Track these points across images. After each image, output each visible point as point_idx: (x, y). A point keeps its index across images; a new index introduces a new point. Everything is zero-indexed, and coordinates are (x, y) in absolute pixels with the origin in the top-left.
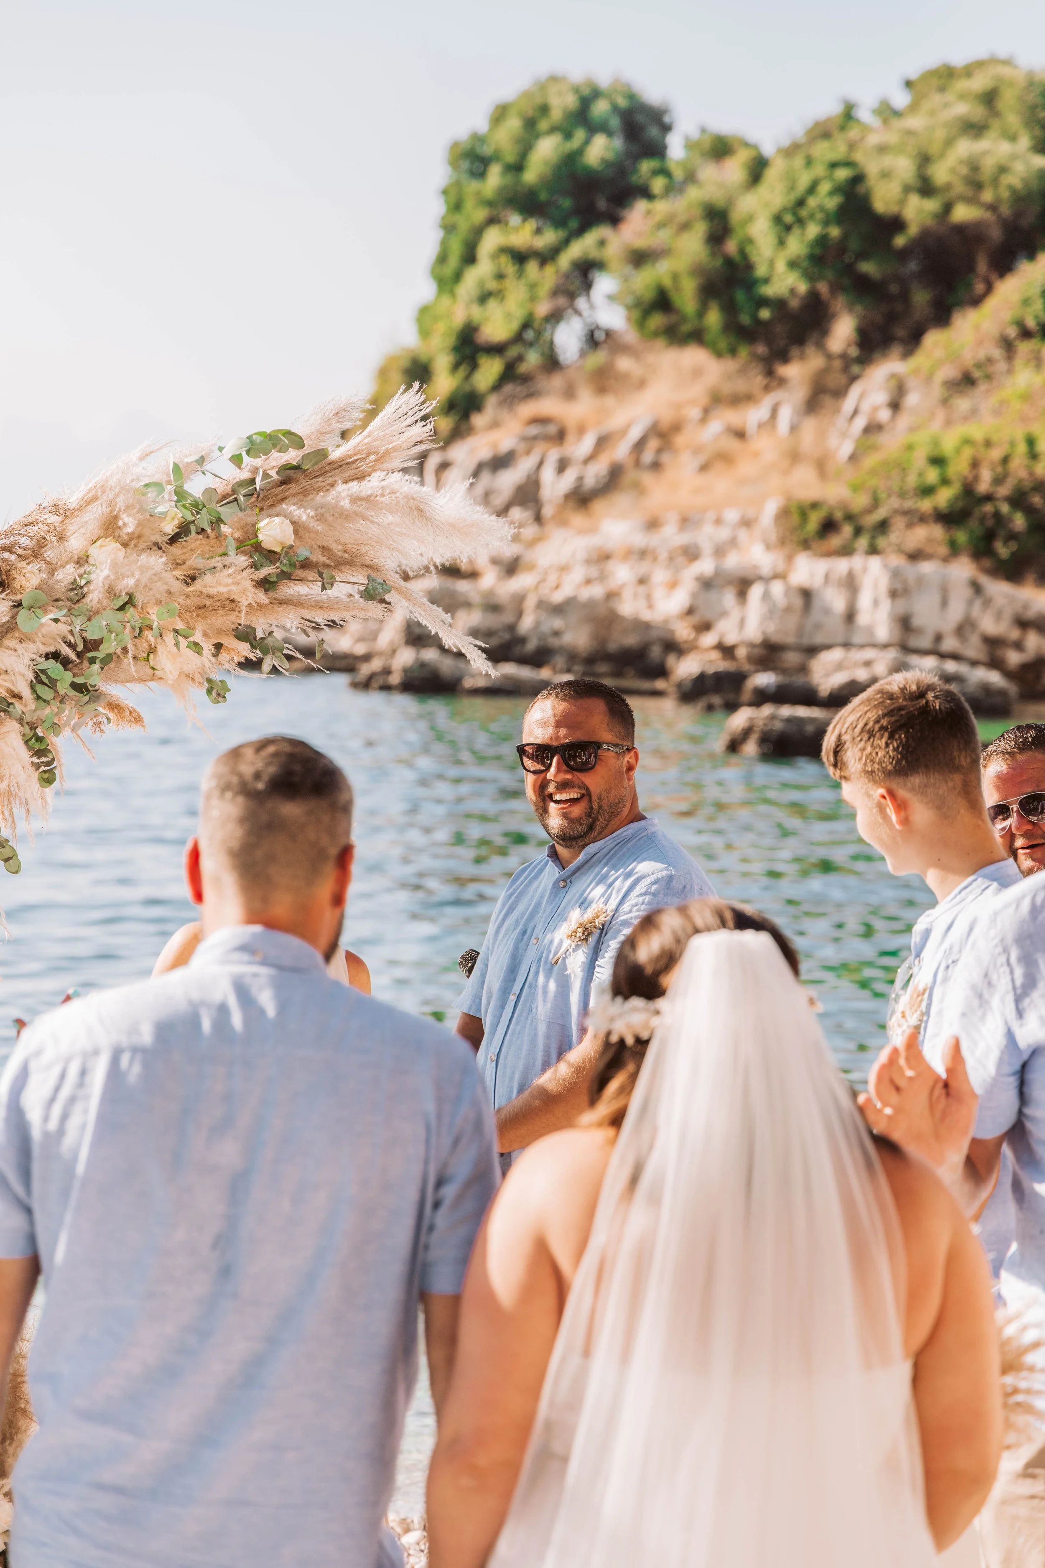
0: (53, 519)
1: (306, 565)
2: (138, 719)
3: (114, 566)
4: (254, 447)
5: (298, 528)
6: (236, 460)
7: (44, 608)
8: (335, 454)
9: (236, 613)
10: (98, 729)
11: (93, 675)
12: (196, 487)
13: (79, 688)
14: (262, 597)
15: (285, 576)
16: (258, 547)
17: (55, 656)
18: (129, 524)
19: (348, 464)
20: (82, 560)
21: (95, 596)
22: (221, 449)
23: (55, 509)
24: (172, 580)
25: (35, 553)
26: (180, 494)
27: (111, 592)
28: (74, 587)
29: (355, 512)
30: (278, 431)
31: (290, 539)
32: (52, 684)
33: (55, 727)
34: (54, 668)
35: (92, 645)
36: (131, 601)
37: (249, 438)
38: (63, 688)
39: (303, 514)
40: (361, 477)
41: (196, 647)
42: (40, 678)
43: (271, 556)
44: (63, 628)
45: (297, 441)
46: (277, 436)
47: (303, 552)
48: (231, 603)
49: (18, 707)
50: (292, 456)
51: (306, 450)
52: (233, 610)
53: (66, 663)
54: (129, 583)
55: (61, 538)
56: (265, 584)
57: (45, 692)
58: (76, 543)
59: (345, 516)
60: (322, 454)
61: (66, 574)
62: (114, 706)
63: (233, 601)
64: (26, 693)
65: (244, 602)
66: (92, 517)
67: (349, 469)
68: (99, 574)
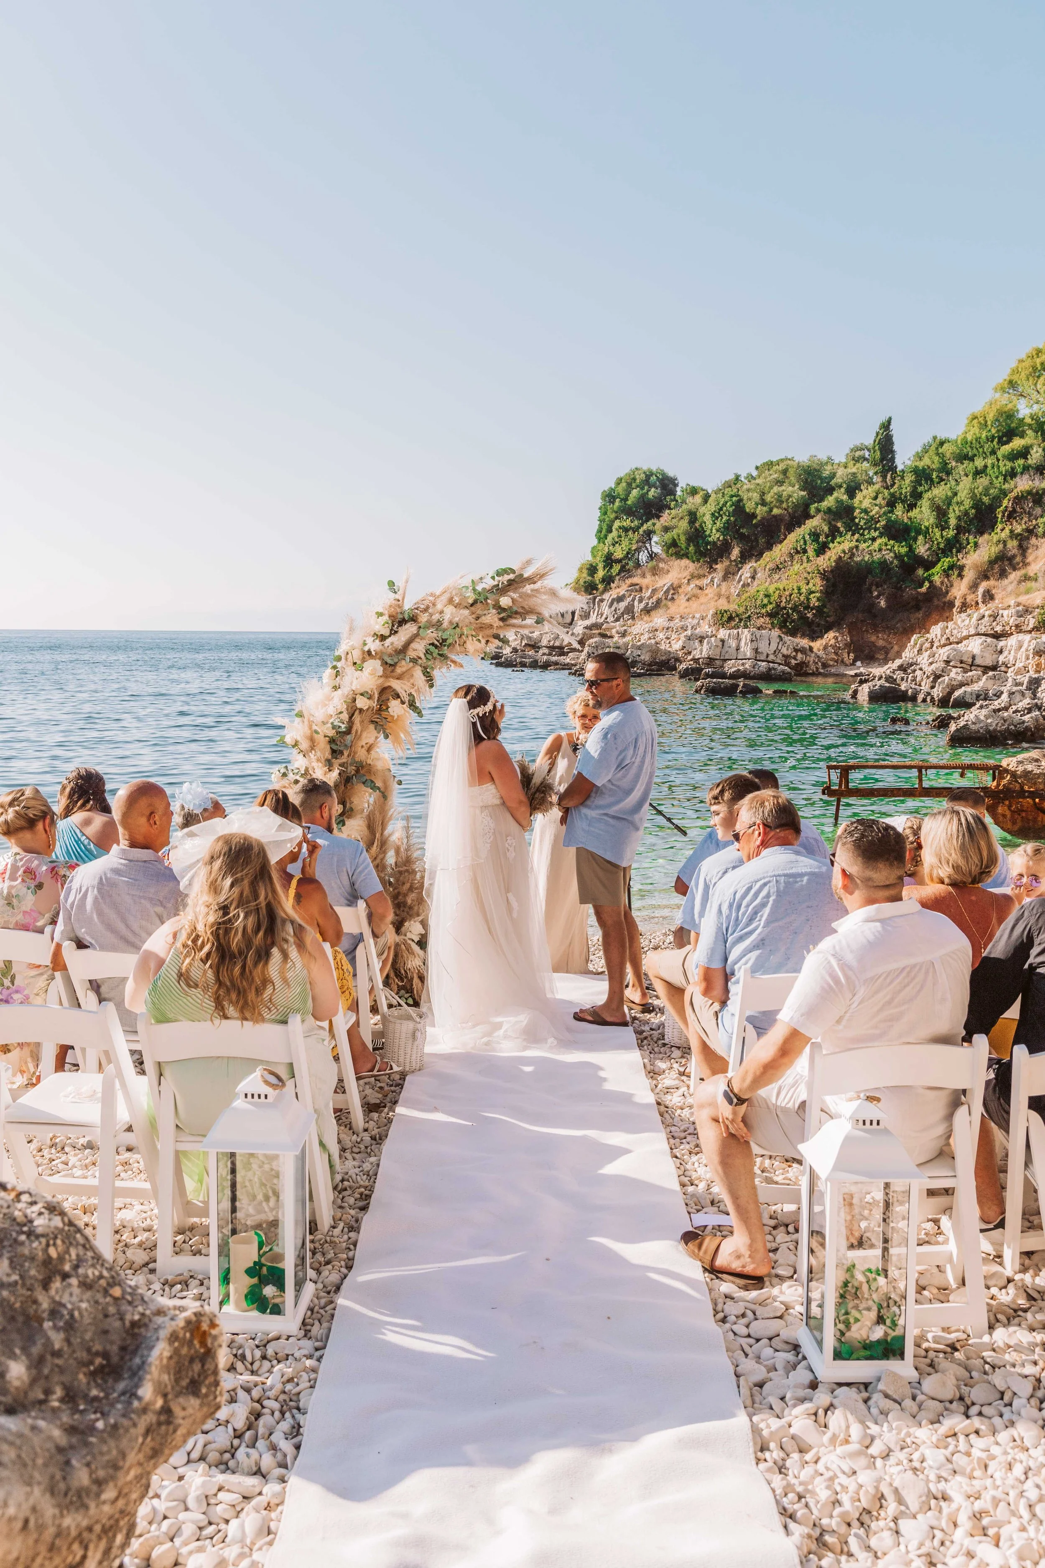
0: (431, 598)
1: (516, 613)
2: (462, 666)
3: (452, 614)
4: (499, 573)
5: (513, 600)
7: (428, 628)
8: (526, 575)
9: (493, 629)
10: (448, 669)
11: (445, 651)
12: (479, 588)
13: (441, 655)
14: (501, 624)
15: (510, 617)
16: (500, 607)
17: (433, 644)
18: (457, 600)
20: (441, 612)
21: (445, 624)
22: (488, 575)
23: (432, 595)
24: (471, 619)
25: (426, 610)
26: (474, 590)
27: (451, 622)
28: (439, 621)
29: (533, 595)
30: (507, 568)
31: (511, 604)
32: (431, 654)
33: (432, 668)
34: (432, 648)
35: (444, 640)
36: (457, 626)
37: (497, 570)
38: (435, 655)
39: (515, 596)
40: (535, 583)
41: (479, 641)
42: (427, 652)
43: (504, 610)
44: (435, 635)
45: (513, 571)
46: (507, 570)
47: (515, 608)
48: (491, 627)
49: (420, 661)
50: (512, 576)
51: (516, 574)
53: (436, 647)
54: (457, 619)
55: (434, 605)
56: (502, 619)
57: (429, 657)
58: (439, 606)
59: (529, 596)
60: (521, 575)
61: (436, 617)
62: (454, 662)
63: (491, 625)
64: (423, 656)
65: (495, 625)
66: (445, 598)
67: (531, 580)
68: (447, 617)
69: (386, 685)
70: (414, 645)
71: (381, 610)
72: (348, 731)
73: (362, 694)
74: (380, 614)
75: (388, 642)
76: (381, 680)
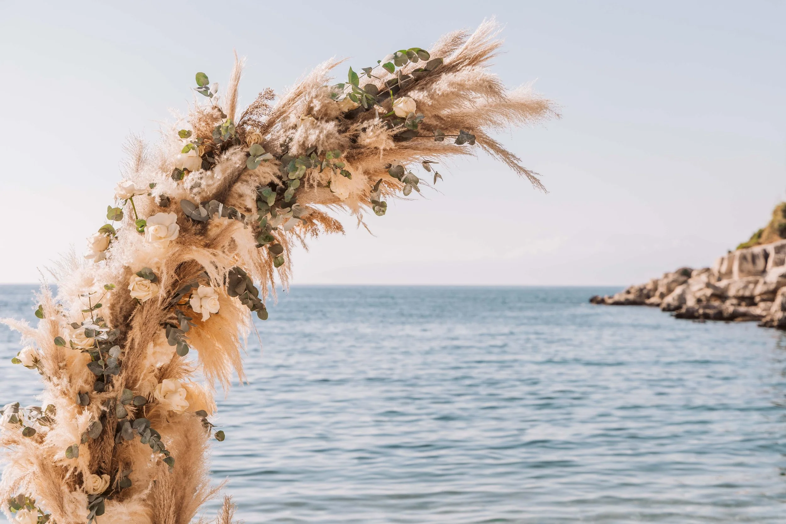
1: (428, 128)
2: (339, 227)
3: (307, 132)
4: (399, 59)
5: (419, 104)
6: (389, 67)
7: (264, 157)
8: (447, 61)
9: (377, 156)
10: (315, 233)
11: (293, 196)
12: (363, 86)
13: (286, 204)
14: (392, 144)
15: (407, 132)
16: (394, 117)
17: (271, 185)
18: (317, 106)
19: (454, 66)
20: (290, 130)
21: (295, 149)
22: (379, 62)
24: (341, 137)
26: (353, 89)
27: (303, 145)
28: (284, 145)
29: (453, 93)
30: (414, 49)
31: (413, 111)
32: (268, 202)
34: (268, 192)
36: (313, 151)
37: (395, 54)
38: (271, 202)
39: (422, 96)
40: (459, 72)
41: (346, 173)
42: (260, 198)
43: (400, 122)
44: (274, 169)
45: (423, 54)
46: (412, 52)
47: (421, 119)
48: (375, 151)
50: (421, 64)
51: (431, 59)
52: (376, 154)
54: (312, 138)
56: (397, 138)
58: (288, 120)
59: (446, 95)
60: (439, 61)
61: (280, 138)
62: (324, 219)
63: (376, 148)
64: (253, 207)
65: (382, 148)
66: (300, 105)
67: (452, 68)
68: (298, 136)
69: (187, 257)
70: (240, 187)
71: (188, 127)
72: (120, 341)
73: (140, 275)
74: (185, 134)
75: (189, 180)
76: (177, 248)
